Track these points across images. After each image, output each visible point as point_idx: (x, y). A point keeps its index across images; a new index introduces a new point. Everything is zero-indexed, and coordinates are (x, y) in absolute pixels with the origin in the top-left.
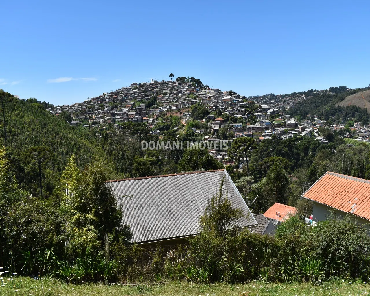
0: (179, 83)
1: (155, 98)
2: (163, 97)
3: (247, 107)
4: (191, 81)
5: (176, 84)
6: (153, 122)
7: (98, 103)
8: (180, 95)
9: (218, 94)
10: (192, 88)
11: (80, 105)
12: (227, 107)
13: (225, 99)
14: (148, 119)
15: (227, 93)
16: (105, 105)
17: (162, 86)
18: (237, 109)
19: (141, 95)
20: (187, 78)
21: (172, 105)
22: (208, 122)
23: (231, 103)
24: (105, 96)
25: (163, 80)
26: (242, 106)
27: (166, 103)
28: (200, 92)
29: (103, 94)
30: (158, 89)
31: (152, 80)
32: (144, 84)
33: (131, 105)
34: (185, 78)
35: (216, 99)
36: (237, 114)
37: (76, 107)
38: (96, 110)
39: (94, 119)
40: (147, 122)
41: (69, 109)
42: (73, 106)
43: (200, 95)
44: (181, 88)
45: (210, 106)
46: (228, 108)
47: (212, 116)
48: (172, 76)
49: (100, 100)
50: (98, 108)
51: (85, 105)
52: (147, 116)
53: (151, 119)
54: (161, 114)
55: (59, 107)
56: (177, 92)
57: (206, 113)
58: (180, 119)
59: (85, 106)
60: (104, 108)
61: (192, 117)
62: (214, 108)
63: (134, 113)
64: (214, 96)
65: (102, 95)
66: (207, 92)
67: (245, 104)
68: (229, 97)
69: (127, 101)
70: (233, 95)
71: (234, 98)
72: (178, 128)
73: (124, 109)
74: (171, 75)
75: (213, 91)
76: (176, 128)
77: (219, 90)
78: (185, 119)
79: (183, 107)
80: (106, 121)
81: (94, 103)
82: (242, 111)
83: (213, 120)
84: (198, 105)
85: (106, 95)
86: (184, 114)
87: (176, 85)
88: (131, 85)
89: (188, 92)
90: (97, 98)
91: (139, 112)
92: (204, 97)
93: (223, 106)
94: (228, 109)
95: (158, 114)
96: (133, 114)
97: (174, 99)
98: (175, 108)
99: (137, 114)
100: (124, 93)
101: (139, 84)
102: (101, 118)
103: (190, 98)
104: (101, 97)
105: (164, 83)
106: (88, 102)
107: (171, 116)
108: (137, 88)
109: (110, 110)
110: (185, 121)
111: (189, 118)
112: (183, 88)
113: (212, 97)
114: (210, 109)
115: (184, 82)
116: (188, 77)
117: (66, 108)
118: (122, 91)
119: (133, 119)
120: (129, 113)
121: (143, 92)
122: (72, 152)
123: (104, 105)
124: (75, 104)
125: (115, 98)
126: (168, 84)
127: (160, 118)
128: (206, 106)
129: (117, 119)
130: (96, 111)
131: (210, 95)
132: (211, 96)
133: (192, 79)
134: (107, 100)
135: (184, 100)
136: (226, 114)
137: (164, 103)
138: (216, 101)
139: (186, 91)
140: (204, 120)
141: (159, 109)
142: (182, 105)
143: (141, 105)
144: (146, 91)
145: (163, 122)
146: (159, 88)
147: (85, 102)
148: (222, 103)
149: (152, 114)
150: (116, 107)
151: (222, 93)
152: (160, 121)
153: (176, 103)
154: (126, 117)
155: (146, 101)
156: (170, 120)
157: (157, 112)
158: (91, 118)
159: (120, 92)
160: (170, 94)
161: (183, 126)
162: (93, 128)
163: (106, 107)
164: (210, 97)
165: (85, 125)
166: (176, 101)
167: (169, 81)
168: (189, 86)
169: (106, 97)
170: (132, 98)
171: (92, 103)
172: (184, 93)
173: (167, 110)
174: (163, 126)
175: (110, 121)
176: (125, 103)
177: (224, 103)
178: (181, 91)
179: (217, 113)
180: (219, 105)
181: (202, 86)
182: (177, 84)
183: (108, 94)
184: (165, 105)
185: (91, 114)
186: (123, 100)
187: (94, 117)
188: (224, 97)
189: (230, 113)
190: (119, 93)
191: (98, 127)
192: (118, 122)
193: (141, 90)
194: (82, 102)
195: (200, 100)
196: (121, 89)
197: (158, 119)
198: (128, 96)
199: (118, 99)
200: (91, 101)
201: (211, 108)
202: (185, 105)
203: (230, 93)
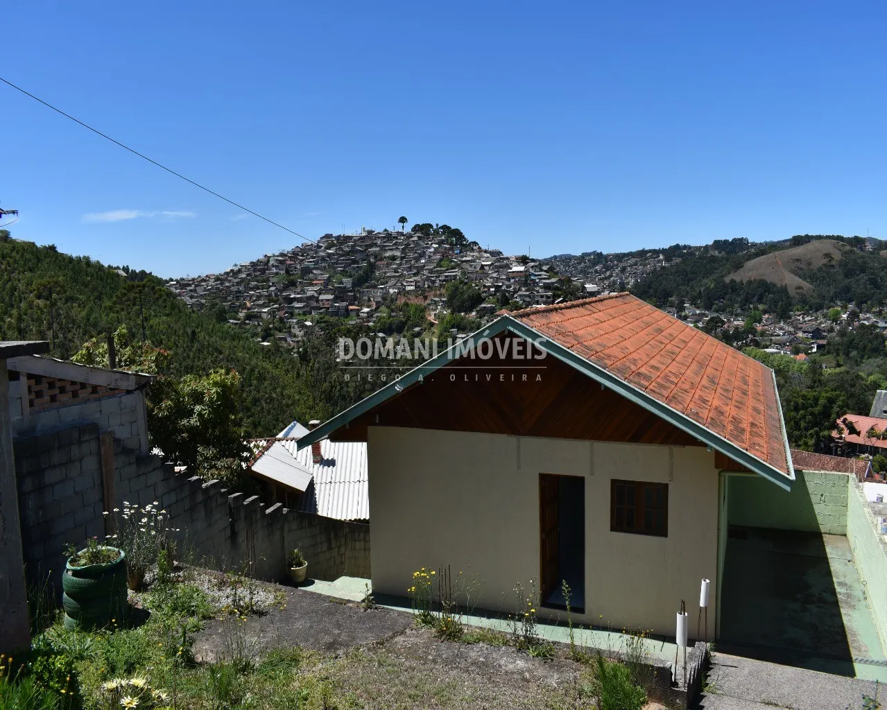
0: (419, 237)
1: (372, 267)
2: (388, 265)
3: (557, 288)
4: (444, 233)
5: (413, 239)
6: (370, 315)
7: (256, 276)
8: (423, 261)
9: (500, 261)
10: (446, 248)
11: (217, 279)
12: (517, 287)
13: (513, 272)
14: (358, 310)
15: (517, 259)
16: (271, 279)
17: (385, 242)
18: (538, 292)
19: (343, 260)
20: (435, 227)
21: (407, 282)
22: (480, 318)
23: (526, 281)
24: (268, 261)
25: (386, 230)
26: (547, 287)
27: (394, 277)
28: (462, 257)
29: (266, 256)
30: (378, 249)
31: (364, 228)
32: (349, 238)
33: (323, 280)
34: (430, 226)
35: (496, 272)
36: (538, 303)
37: (210, 283)
38: (252, 289)
39: (249, 309)
40: (358, 315)
41: (196, 286)
42: (203, 280)
43: (463, 262)
44: (424, 248)
45: (485, 286)
46: (520, 290)
47: (489, 305)
48: (403, 222)
49: (260, 268)
50: (257, 285)
51: (230, 278)
52: (356, 303)
53: (366, 310)
54: (384, 299)
55: (175, 283)
56: (416, 255)
57: (477, 300)
58: (424, 310)
59: (230, 281)
60: (270, 286)
61: (449, 307)
62: (493, 289)
63: (331, 297)
64: (492, 264)
65: (261, 257)
66: (477, 257)
67: (553, 283)
68: (522, 268)
69: (315, 272)
70: (528, 262)
71: (531, 270)
72: (421, 329)
73: (310, 288)
74: (403, 220)
75: (488, 255)
76: (417, 329)
77: (501, 253)
78: (435, 310)
79: (429, 287)
80: (274, 312)
81: (247, 275)
82: (548, 297)
83: (492, 313)
84: (461, 283)
85: (271, 259)
86: (432, 300)
87: (413, 241)
88: (321, 238)
89: (438, 257)
90: (253, 264)
91: (340, 294)
92: (471, 266)
93: (511, 287)
94: (520, 293)
95: (380, 299)
96: (328, 300)
97: (410, 268)
98: (413, 288)
99: (336, 299)
100: (308, 255)
101: (338, 238)
102: (264, 306)
103: (443, 269)
104: (261, 262)
105: (389, 236)
106: (234, 273)
107: (406, 304)
108: (334, 245)
109: (281, 291)
110: (435, 315)
111: (443, 308)
112: (428, 248)
113: (487, 268)
114: (485, 292)
115: (428, 234)
116: (437, 225)
117: (190, 285)
118: (303, 251)
119: (328, 308)
120: (322, 297)
121: (347, 253)
122: (251, 385)
123: (267, 280)
124: (207, 276)
125: (290, 264)
126: (396, 238)
127: (383, 308)
128: (477, 286)
129: (297, 308)
130: (253, 292)
131: (483, 263)
132: (486, 265)
133: (445, 228)
134: (274, 270)
135: (431, 271)
136: (518, 302)
137: (390, 277)
138: (495, 275)
139: (434, 253)
140: (474, 313)
141: (381, 288)
142: (426, 283)
143: (344, 280)
144: (353, 251)
145: (390, 316)
146: (379, 246)
147: (227, 273)
148: (508, 279)
149: (367, 298)
150: (293, 284)
151: (507, 258)
152: (385, 315)
153: (415, 278)
154: (315, 304)
155: (354, 273)
156: (404, 312)
157: (378, 294)
158: (243, 306)
159: (300, 254)
160: (402, 258)
161: (432, 325)
162: (248, 327)
163: (273, 283)
164: (482, 267)
165: (231, 321)
166: (415, 275)
167: (398, 233)
168: (441, 243)
169: (271, 262)
170: (325, 267)
171: (244, 276)
172: (430, 257)
173: (396, 291)
174: (391, 324)
175: (281, 313)
176: (311, 275)
177: (512, 281)
178: (424, 253)
179: (498, 300)
180: (503, 283)
181: (465, 242)
182: (415, 238)
183: (274, 256)
184: (393, 282)
185: (242, 299)
186: (306, 271)
187: (248, 305)
188: (511, 269)
189: (524, 301)
190: (298, 255)
191: (259, 325)
192: (299, 314)
193: (342, 250)
194: (223, 272)
195: (464, 273)
196: (300, 246)
197: (379, 310)
198: (316, 263)
199: (296, 268)
200: (239, 271)
201: (486, 289)
202: (434, 282)
203: (524, 260)
